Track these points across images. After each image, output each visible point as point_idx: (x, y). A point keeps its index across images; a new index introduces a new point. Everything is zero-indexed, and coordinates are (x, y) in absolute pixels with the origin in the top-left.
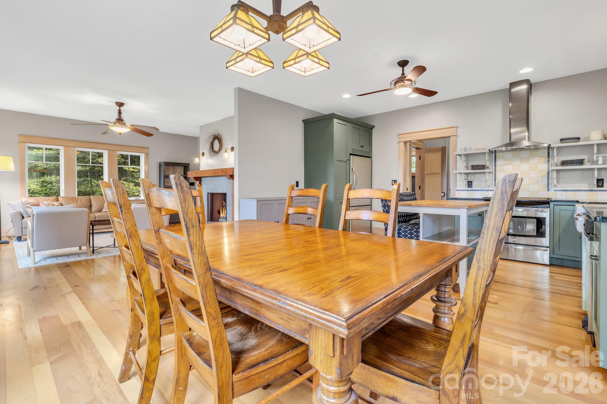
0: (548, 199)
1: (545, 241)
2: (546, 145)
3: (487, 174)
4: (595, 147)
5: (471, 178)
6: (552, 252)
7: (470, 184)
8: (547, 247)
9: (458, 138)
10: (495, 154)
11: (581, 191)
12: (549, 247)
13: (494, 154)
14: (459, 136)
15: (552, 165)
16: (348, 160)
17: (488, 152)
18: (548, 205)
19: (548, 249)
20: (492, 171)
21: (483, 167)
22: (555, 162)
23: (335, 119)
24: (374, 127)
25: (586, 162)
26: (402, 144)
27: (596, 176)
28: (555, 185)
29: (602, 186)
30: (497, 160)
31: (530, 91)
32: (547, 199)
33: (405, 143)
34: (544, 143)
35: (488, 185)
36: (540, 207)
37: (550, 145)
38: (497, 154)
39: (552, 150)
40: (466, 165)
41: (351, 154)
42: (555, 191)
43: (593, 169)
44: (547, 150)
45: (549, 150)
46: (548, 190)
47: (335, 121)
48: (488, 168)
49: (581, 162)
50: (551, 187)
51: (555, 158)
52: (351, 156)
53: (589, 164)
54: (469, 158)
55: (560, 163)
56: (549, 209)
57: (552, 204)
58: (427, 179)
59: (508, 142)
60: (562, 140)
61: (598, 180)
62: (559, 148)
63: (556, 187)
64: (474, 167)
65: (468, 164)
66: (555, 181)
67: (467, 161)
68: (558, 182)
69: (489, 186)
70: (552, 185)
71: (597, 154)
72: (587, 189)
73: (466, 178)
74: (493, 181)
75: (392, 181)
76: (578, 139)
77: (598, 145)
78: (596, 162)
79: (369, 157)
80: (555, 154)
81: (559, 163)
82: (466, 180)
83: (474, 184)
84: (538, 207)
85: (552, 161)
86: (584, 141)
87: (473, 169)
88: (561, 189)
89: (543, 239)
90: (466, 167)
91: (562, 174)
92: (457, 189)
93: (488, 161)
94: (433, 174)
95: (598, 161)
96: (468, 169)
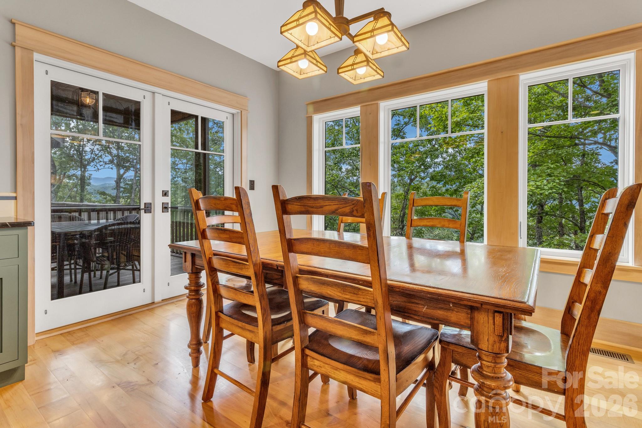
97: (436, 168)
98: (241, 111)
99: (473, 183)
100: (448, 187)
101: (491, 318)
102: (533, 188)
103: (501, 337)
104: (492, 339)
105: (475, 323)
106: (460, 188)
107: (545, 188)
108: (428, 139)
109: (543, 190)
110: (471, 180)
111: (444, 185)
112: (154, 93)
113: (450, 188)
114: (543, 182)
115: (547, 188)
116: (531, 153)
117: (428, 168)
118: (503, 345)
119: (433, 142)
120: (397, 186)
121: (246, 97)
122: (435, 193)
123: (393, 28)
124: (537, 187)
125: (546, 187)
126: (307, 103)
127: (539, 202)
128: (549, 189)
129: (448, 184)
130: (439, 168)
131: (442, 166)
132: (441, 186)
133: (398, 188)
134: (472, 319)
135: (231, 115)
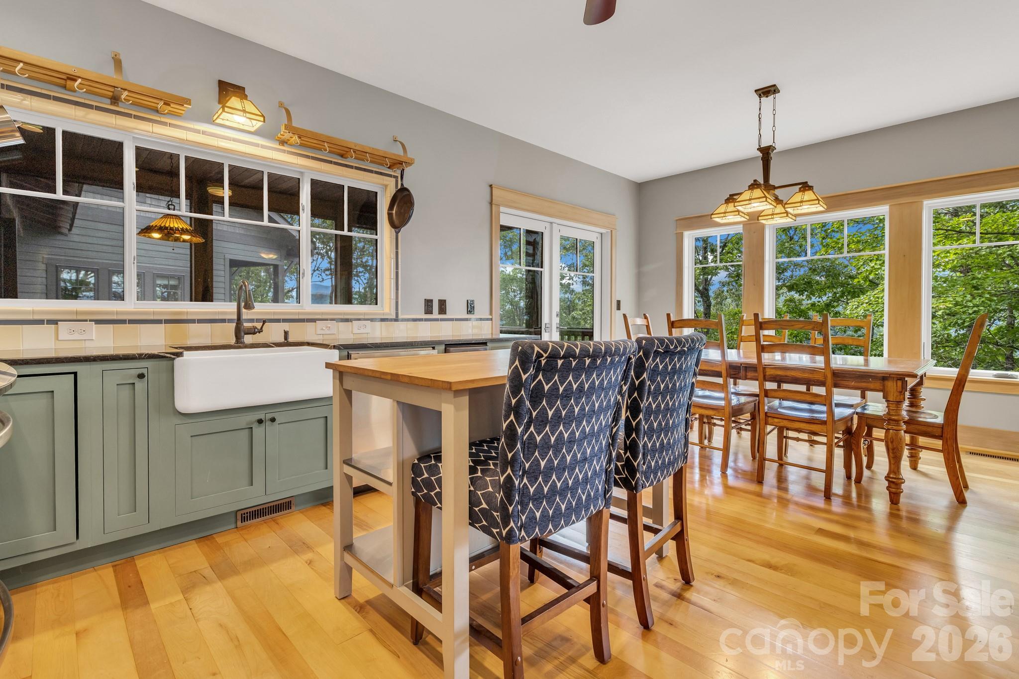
97: (796, 271)
98: (611, 231)
99: (862, 297)
100: (814, 299)
101: (895, 384)
102: (951, 305)
103: (901, 392)
104: (895, 395)
105: (886, 387)
106: (834, 302)
107: (968, 305)
108: (783, 228)
109: (965, 307)
110: (854, 289)
111: (809, 298)
112: (551, 223)
113: (819, 302)
114: (966, 297)
115: (972, 305)
116: (952, 255)
117: (783, 272)
118: (902, 396)
119: (791, 231)
120: (726, 298)
121: (614, 215)
122: (793, 310)
123: (819, 202)
124: (956, 304)
125: (970, 303)
126: (677, 218)
127: (968, 323)
128: (974, 306)
129: (814, 295)
130: (800, 271)
131: (807, 268)
132: (804, 297)
133: (729, 300)
134: (884, 386)
135: (600, 235)
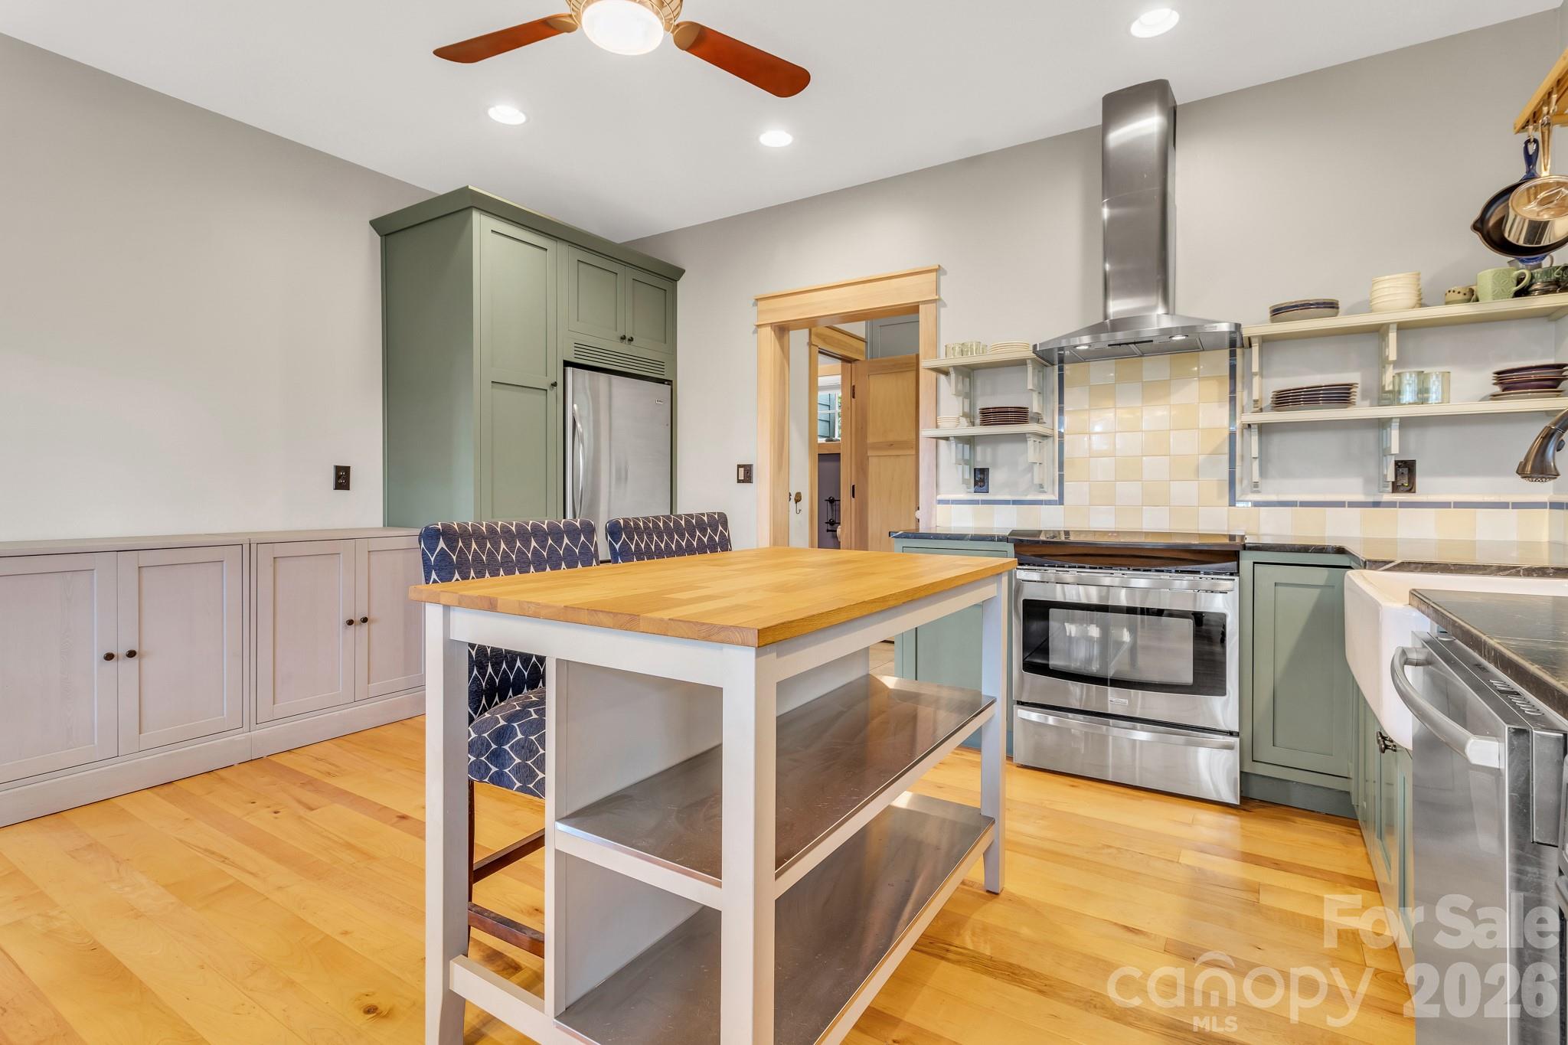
0: (1232, 538)
1: (1223, 710)
2: (1224, 327)
3: (1030, 443)
4: (1392, 336)
5: (983, 456)
6: (1249, 753)
7: (981, 478)
8: (1231, 734)
9: (943, 311)
10: (1061, 369)
11: (1340, 504)
12: (1237, 734)
13: (1056, 367)
14: (945, 305)
15: (1243, 407)
16: (554, 385)
17: (1033, 360)
18: (1232, 565)
19: (1235, 740)
20: (1048, 432)
21: (1020, 415)
22: (1256, 396)
23: (476, 217)
24: (682, 272)
25: (1357, 395)
26: (768, 333)
27: (1395, 449)
28: (1256, 485)
29: (1411, 489)
30: (1066, 390)
31: (1170, 137)
32: (1226, 541)
33: (782, 330)
34: (1216, 319)
35: (1037, 481)
36: (1205, 573)
37: (1238, 326)
38: (1066, 367)
39: (1243, 354)
40: (967, 410)
41: (567, 364)
42: (1257, 504)
43: (1383, 424)
44: (1227, 352)
45: (1233, 354)
46: (1232, 502)
47: (481, 224)
48: (1038, 419)
49: (1341, 395)
50: (1243, 493)
51: (1256, 380)
52: (569, 370)
53: (1367, 403)
54: (979, 383)
55: (1270, 401)
56: (1237, 578)
57: (1246, 560)
58: (874, 464)
59: (1100, 320)
60: (1277, 312)
61: (1399, 465)
62: (1266, 341)
63: (1259, 492)
64: (991, 416)
65: (972, 405)
66: (1256, 465)
67: (969, 395)
68: (1263, 473)
69: (1041, 486)
70: (1245, 482)
71: (1396, 364)
72: (1361, 498)
73: (967, 456)
74: (1054, 467)
75: (739, 466)
76: (1332, 305)
77: (1403, 327)
78: (1393, 397)
79: (661, 381)
80: (1255, 368)
81: (1268, 400)
82: (967, 462)
83: (995, 478)
84: (1198, 572)
85: (1245, 393)
86: (1352, 311)
87: (985, 422)
88: (1273, 498)
89: (1216, 702)
90: (965, 415)
91: (1277, 440)
92: (939, 497)
93: (1035, 396)
94: (891, 445)
95: (1399, 392)
96: (973, 424)
